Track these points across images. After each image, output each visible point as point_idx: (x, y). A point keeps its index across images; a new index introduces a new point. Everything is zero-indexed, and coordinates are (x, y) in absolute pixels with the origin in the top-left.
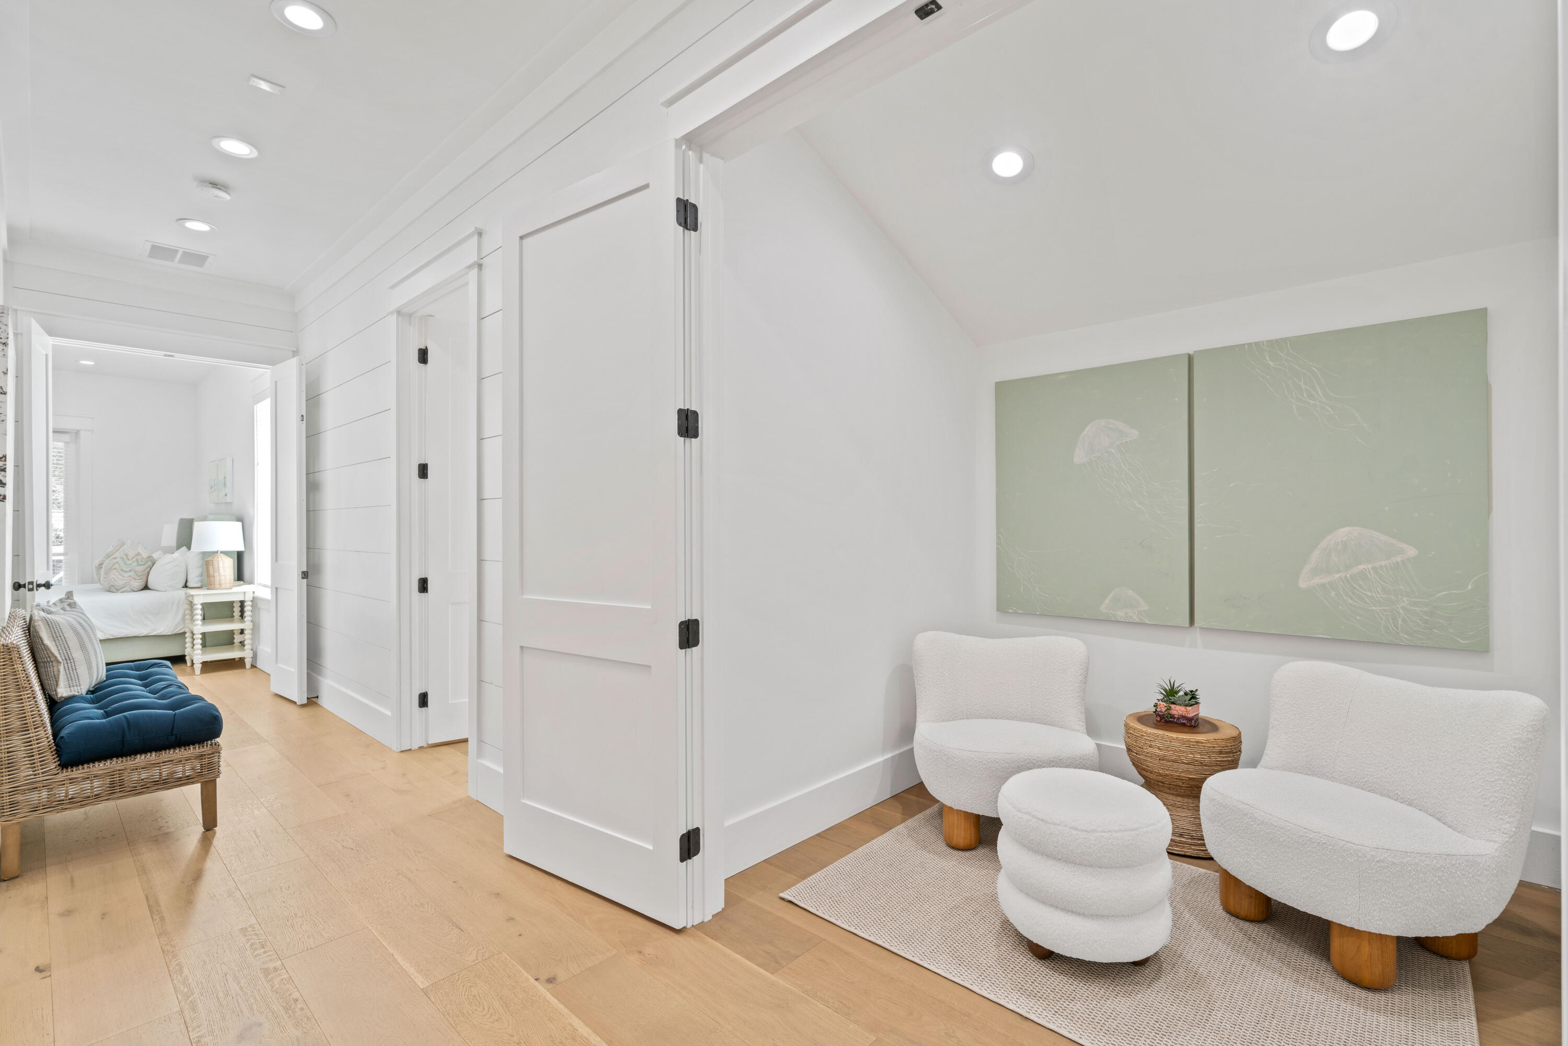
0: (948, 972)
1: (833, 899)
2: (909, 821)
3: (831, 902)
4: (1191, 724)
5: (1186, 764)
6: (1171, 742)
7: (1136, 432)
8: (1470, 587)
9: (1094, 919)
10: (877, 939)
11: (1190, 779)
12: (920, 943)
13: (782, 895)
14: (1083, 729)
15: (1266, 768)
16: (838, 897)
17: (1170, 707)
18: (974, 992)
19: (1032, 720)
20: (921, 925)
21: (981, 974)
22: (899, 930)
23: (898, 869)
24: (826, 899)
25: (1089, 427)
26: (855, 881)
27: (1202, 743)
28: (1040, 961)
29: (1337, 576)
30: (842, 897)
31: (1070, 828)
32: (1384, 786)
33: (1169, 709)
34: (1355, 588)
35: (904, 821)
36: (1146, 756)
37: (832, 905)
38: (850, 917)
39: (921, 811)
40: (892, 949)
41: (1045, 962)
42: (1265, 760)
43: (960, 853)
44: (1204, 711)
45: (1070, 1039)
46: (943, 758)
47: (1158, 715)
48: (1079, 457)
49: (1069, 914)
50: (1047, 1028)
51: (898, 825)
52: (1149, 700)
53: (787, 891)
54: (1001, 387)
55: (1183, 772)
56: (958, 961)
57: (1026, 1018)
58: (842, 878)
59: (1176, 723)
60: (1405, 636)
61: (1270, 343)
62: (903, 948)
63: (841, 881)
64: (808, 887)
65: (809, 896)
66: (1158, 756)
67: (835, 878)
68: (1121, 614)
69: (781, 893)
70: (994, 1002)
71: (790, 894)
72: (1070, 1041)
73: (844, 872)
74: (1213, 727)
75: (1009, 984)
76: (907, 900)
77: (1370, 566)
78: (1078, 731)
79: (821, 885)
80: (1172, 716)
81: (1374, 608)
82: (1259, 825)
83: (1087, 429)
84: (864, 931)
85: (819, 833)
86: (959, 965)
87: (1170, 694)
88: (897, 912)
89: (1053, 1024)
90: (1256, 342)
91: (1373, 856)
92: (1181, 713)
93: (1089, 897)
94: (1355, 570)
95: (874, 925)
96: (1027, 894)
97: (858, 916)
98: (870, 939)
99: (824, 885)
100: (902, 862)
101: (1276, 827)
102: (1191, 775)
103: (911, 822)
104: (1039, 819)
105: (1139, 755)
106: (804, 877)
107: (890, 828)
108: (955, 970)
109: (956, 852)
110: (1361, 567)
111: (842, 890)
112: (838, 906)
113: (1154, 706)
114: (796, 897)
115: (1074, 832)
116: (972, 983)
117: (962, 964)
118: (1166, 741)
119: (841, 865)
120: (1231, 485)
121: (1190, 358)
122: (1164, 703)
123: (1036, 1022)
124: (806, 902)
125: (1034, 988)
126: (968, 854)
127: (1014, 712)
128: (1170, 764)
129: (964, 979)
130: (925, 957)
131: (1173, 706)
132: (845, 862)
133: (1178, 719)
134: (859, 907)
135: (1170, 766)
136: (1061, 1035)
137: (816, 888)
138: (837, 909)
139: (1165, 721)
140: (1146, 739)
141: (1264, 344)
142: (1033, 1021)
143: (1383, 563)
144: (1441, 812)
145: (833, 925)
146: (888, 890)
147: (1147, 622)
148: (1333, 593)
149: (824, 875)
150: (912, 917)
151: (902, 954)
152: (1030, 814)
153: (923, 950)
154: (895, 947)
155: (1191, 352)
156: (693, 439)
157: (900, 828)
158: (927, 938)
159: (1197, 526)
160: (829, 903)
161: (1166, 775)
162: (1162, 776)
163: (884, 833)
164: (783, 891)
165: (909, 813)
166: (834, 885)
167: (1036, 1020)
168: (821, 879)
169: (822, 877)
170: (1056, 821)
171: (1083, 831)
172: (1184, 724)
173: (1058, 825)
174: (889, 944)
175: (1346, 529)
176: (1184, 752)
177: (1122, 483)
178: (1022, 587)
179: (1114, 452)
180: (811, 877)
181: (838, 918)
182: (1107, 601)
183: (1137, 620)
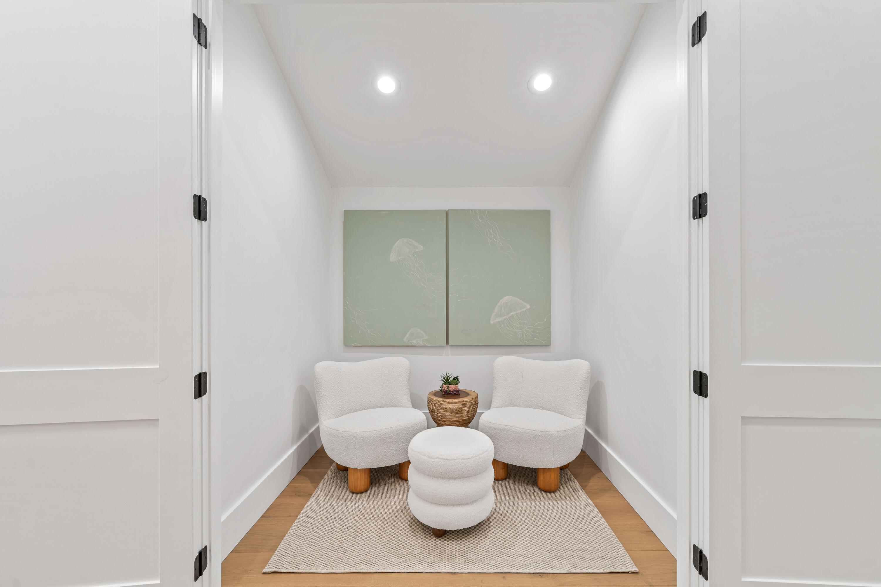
0: (402, 568)
1: (304, 557)
2: (319, 486)
3: (304, 559)
4: (457, 394)
5: (461, 413)
6: (455, 404)
7: (422, 247)
8: (545, 320)
9: (471, 504)
10: (350, 569)
11: (463, 420)
12: (376, 559)
13: (265, 570)
14: (411, 406)
15: (495, 407)
16: (307, 553)
17: (449, 387)
18: (422, 573)
19: (385, 406)
20: (370, 548)
21: (420, 561)
22: (360, 557)
23: (333, 519)
24: (299, 558)
25: (398, 241)
26: (311, 538)
27: (468, 401)
28: (440, 539)
29: (504, 317)
30: (309, 553)
31: (462, 459)
32: (539, 405)
33: (448, 387)
34: (510, 323)
35: (315, 488)
36: (443, 413)
37: (306, 561)
38: (324, 564)
39: (322, 477)
40: (364, 571)
41: (443, 538)
42: (493, 404)
43: (362, 494)
44: (461, 386)
45: (479, 573)
46: (353, 439)
47: (444, 391)
48: (393, 257)
49: (460, 506)
50: (466, 573)
51: (314, 491)
52: (437, 385)
53: (267, 566)
54: (347, 213)
55: (460, 418)
56: (403, 559)
57: (454, 573)
58: (300, 539)
59: (452, 394)
60: (526, 342)
61: (480, 211)
62: (370, 567)
63: (301, 542)
64: (281, 556)
65: (286, 562)
66: (449, 412)
67: (296, 541)
68: (414, 342)
69: (263, 569)
70: (435, 573)
71: (272, 567)
72: (479, 574)
73: (300, 535)
74: (467, 394)
75: (436, 559)
76: (352, 536)
77: (515, 313)
78: (409, 407)
79: (289, 551)
80: (450, 391)
81: (516, 331)
82: (515, 434)
83: (397, 243)
84: (339, 568)
85: (263, 515)
86: (405, 561)
87: (447, 381)
88: (351, 546)
89: (468, 569)
90: (475, 210)
91: (557, 435)
92: (453, 388)
93: (471, 493)
94: (510, 315)
95: (342, 561)
96: (436, 504)
97: (329, 560)
98: (345, 571)
99: (292, 550)
100: (332, 513)
101: (522, 433)
102: (463, 418)
103: (320, 486)
104: (444, 459)
105: (439, 413)
106: (273, 549)
107: (312, 494)
108: (405, 566)
109: (358, 496)
110: (512, 313)
111: (307, 548)
112: (310, 559)
113: (441, 387)
114: (278, 567)
115: (464, 461)
116: (419, 568)
117: (406, 560)
118: (453, 404)
119: (295, 531)
120: (464, 276)
121: (447, 213)
122: (446, 385)
123: (460, 573)
124: (287, 567)
125: (447, 555)
126: (366, 494)
127: (374, 404)
128: (455, 415)
129: (413, 568)
130: (385, 566)
131: (450, 386)
132: (296, 528)
133: (453, 392)
134: (325, 554)
135: (454, 416)
136: (474, 573)
137: (287, 554)
138: (311, 562)
139: (446, 394)
140: (443, 405)
141: (477, 211)
142: (459, 573)
143: (519, 311)
144: (561, 411)
145: (315, 574)
146: (336, 535)
147: (427, 345)
148: (502, 325)
149: (287, 543)
150: (361, 545)
151: (371, 571)
152: (438, 458)
153: (381, 562)
154: (364, 569)
155: (447, 210)
156: (203, 222)
157: (317, 492)
158: (378, 554)
159: (450, 295)
160: (303, 561)
161: (452, 421)
162: (450, 422)
163: (309, 499)
164: (264, 568)
165: (316, 481)
166: (299, 547)
167: (460, 571)
168: (287, 546)
169: (286, 545)
170: (454, 458)
171: (467, 459)
172: (455, 394)
173: (456, 459)
174: (360, 569)
175: (507, 297)
176: (460, 407)
177: (415, 273)
178: (360, 331)
179: (411, 256)
180: (279, 548)
181: (316, 568)
182: (407, 336)
183: (422, 345)
